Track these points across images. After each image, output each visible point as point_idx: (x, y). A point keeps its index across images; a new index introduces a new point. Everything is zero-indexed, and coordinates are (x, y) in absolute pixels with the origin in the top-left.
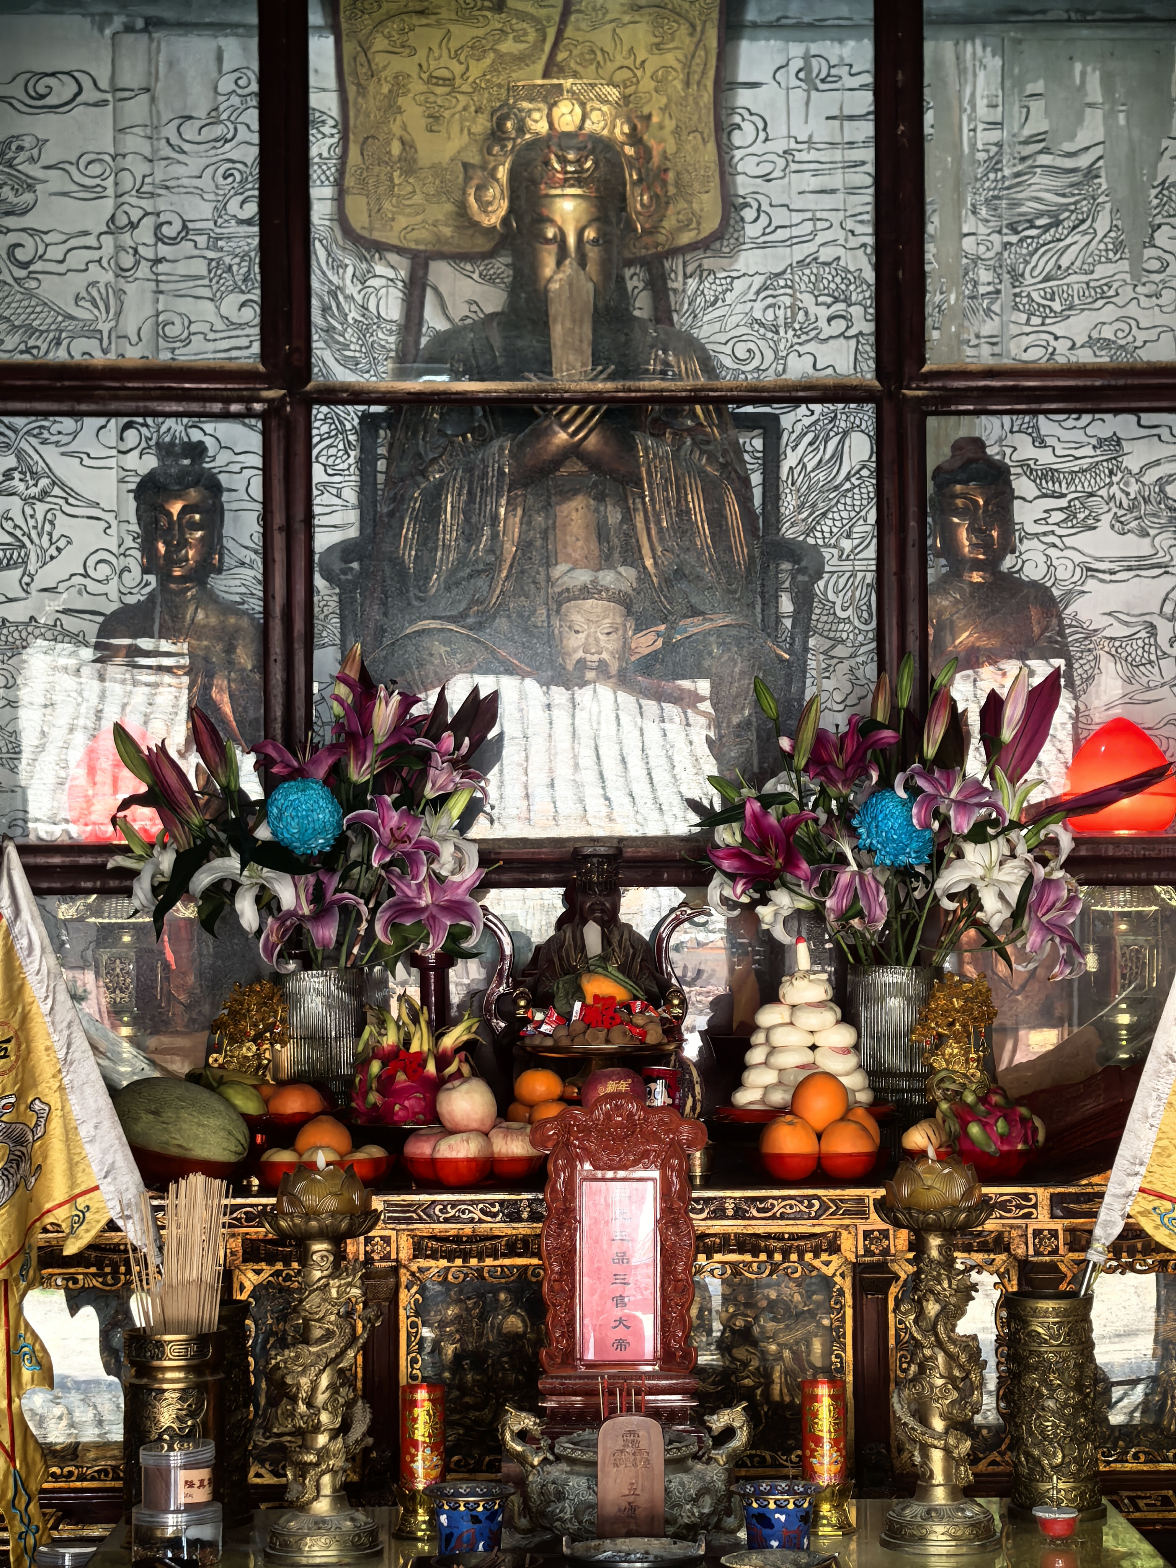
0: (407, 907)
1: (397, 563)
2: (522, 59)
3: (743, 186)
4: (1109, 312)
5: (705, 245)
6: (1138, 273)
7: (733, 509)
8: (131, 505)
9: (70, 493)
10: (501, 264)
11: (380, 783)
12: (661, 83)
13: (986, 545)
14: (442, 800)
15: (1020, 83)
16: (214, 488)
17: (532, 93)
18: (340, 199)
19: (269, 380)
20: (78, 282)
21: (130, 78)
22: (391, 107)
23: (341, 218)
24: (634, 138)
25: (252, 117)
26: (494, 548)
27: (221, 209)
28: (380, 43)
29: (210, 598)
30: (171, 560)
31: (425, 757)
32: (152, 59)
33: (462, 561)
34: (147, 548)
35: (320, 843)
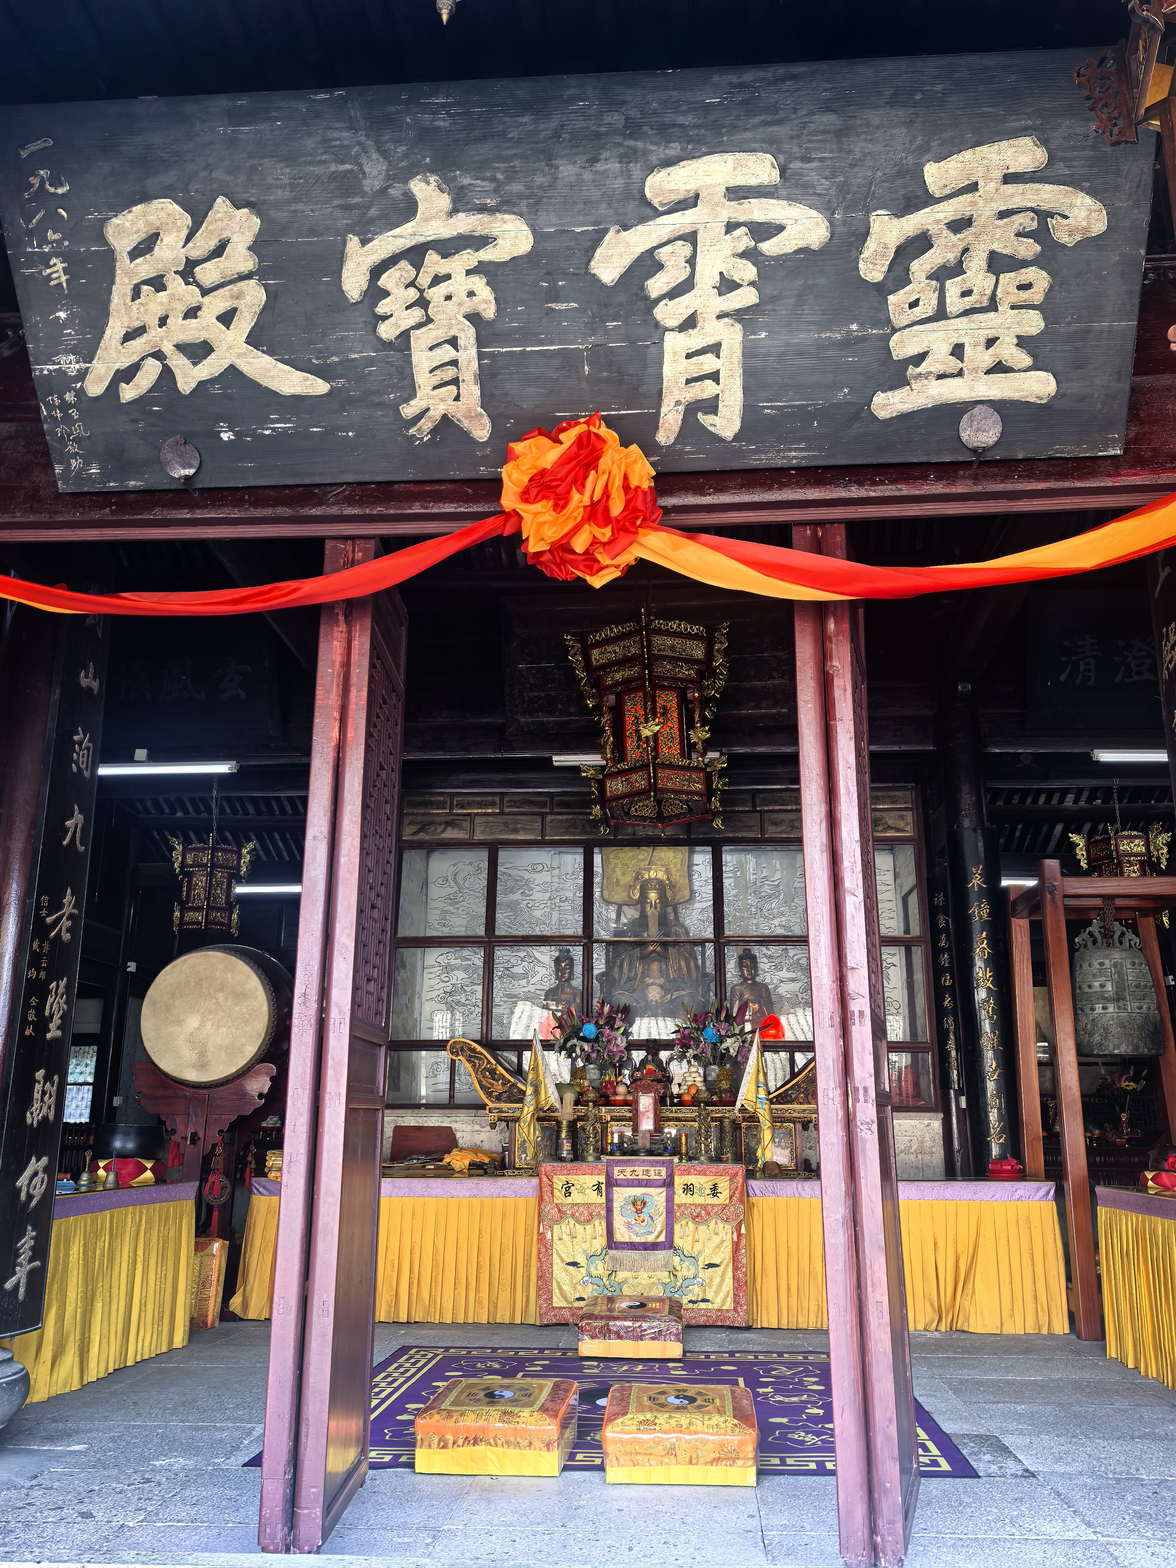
0: (611, 1051)
1: (614, 978)
2: (644, 860)
3: (695, 888)
4: (784, 919)
5: (687, 902)
6: (790, 910)
7: (692, 964)
8: (553, 964)
9: (539, 961)
10: (639, 907)
11: (606, 1024)
12: (675, 865)
13: (751, 974)
14: (618, 1028)
15: (760, 864)
16: (572, 960)
17: (645, 869)
18: (602, 892)
19: (584, 938)
20: (542, 912)
21: (555, 865)
22: (614, 872)
23: (602, 896)
24: (668, 879)
25: (582, 873)
26: (636, 974)
27: (575, 894)
28: (611, 856)
29: (570, 986)
30: (562, 977)
31: (615, 1019)
32: (560, 860)
33: (628, 978)
34: (557, 974)
35: (593, 1036)
